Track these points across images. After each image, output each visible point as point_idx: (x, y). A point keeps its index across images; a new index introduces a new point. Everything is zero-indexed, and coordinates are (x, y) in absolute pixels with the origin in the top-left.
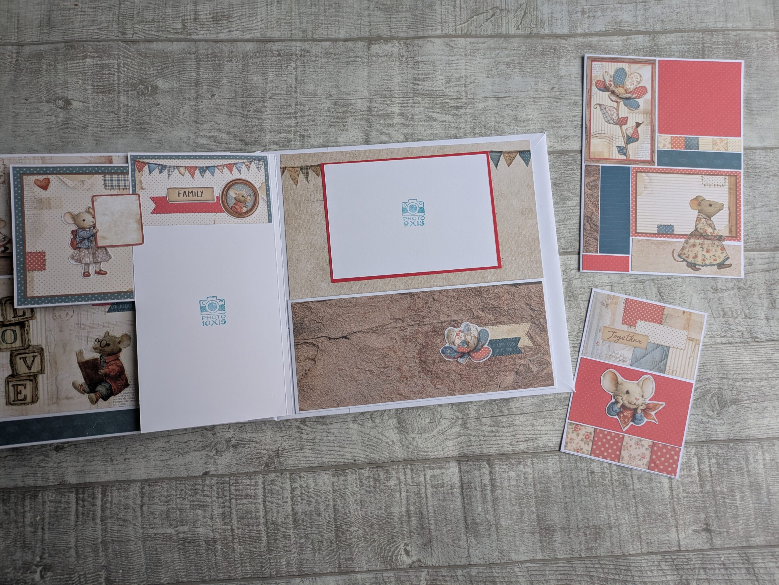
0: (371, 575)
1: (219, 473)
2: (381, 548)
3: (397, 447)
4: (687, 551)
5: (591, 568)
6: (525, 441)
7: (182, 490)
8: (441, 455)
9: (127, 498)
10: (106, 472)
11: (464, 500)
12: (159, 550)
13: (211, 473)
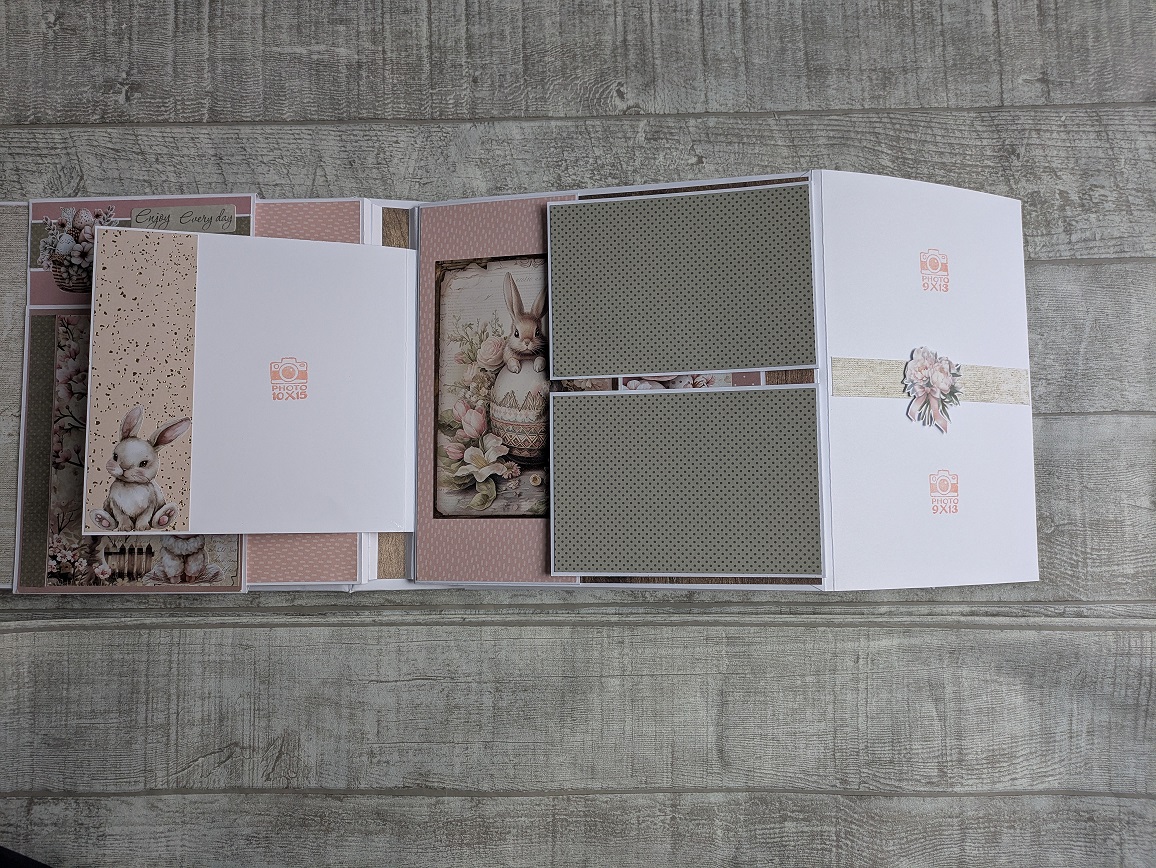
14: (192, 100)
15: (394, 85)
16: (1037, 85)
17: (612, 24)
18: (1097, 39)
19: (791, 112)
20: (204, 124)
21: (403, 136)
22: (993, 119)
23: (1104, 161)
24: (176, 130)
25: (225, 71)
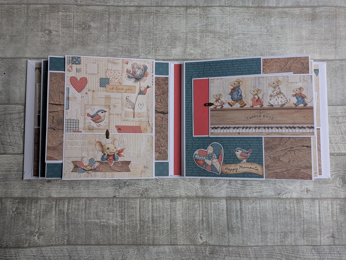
0: (185, 247)
1: (120, 197)
2: (190, 235)
3: (199, 190)
4: (324, 245)
5: (282, 250)
6: (256, 192)
7: (103, 203)
8: (219, 196)
9: (79, 205)
10: (70, 193)
11: (228, 217)
12: (91, 229)
13: (117, 197)
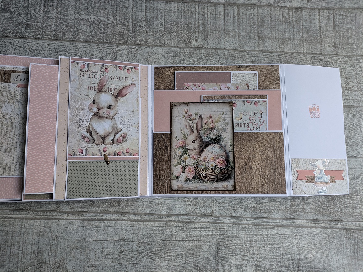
14: (48, 31)
15: (119, 32)
16: (332, 48)
17: (194, 17)
18: (351, 34)
19: (253, 51)
20: (52, 40)
21: (121, 49)
22: (318, 57)
23: (353, 74)
24: (42, 41)
25: (60, 22)
